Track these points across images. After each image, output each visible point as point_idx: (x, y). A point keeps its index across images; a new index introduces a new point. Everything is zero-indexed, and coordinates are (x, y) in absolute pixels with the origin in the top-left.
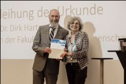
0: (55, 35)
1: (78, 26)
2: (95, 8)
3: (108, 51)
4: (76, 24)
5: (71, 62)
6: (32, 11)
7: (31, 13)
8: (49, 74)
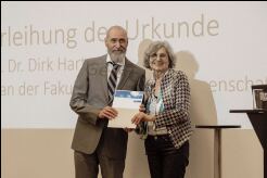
0: (118, 80)
1: (165, 59)
2: (202, 24)
3: (231, 112)
4: (162, 55)
5: (154, 133)
6: (74, 30)
7: (71, 33)
8: (110, 159)
